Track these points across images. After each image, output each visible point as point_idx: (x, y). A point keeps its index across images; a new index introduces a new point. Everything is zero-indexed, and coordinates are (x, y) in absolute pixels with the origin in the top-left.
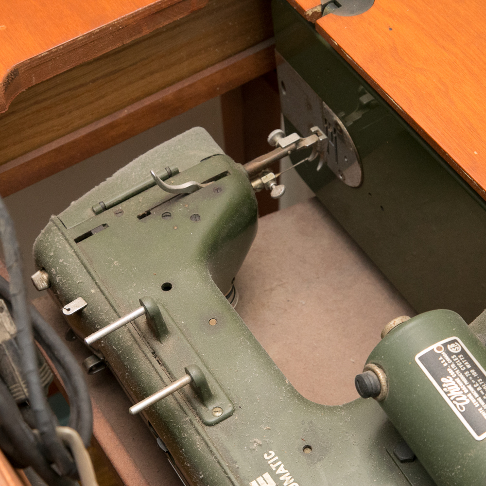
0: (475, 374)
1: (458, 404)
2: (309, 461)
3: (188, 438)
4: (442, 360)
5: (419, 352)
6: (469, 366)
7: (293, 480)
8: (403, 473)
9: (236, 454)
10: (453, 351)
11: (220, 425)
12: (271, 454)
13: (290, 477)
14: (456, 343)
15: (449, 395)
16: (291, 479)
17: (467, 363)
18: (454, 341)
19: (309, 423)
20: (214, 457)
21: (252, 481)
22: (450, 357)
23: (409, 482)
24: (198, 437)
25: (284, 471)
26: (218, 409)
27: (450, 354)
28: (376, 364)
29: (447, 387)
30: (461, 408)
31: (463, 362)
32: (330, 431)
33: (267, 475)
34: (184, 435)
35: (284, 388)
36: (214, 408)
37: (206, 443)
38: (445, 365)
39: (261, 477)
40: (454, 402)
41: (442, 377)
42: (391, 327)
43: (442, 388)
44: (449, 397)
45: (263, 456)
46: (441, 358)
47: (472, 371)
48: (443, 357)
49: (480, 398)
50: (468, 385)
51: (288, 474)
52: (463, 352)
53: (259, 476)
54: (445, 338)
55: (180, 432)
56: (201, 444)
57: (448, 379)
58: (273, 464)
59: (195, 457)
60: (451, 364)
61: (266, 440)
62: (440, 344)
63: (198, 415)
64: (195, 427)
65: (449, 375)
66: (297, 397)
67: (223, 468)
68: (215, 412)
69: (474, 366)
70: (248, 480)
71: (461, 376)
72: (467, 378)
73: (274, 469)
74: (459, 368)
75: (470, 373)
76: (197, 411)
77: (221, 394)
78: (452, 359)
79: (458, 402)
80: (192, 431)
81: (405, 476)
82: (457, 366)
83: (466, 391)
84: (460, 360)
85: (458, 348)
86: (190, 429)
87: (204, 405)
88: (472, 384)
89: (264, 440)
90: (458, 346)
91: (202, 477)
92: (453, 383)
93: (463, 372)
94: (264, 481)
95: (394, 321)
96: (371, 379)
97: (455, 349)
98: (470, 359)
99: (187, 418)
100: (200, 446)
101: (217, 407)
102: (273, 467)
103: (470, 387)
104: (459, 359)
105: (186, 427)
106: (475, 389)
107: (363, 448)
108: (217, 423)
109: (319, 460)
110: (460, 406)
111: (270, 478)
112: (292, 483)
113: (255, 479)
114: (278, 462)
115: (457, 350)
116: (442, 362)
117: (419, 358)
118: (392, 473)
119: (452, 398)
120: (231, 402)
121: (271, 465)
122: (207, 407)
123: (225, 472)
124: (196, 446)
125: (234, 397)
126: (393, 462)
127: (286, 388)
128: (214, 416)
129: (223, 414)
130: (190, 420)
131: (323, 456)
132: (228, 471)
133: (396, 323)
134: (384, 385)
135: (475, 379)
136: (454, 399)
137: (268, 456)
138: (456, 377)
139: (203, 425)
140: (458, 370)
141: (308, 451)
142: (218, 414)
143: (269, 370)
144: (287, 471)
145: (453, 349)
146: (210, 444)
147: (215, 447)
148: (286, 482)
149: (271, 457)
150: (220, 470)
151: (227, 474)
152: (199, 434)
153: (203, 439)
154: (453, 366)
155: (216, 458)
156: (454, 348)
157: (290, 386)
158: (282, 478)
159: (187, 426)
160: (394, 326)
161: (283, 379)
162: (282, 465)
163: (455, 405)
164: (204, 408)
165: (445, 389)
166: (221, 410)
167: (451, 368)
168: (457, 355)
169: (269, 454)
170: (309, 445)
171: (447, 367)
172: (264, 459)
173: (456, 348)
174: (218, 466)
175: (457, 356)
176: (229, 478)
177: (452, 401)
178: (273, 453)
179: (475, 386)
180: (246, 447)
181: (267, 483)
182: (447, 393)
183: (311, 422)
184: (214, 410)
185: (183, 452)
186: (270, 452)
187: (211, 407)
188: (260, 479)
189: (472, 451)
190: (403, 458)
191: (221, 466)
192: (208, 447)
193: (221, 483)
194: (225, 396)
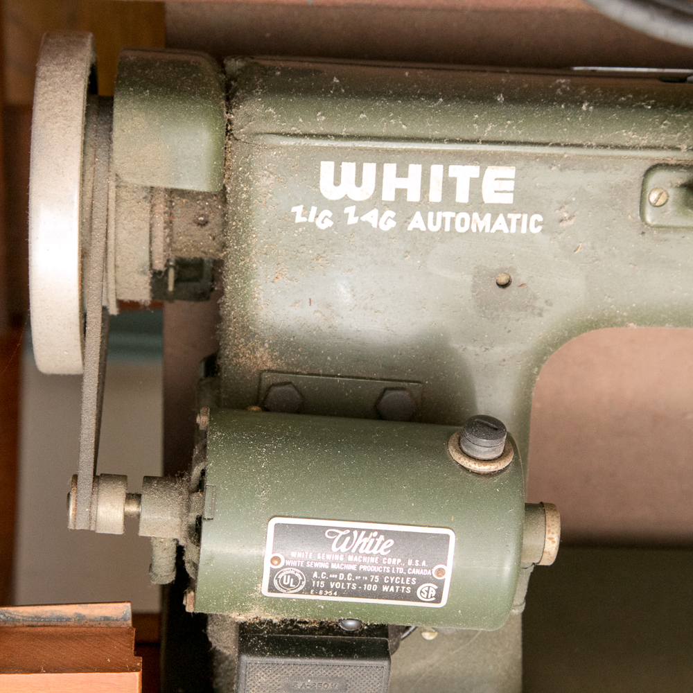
0: (368, 587)
1: (341, 533)
2: (484, 272)
3: (657, 126)
4: (420, 563)
5: (458, 543)
6: (385, 588)
7: (474, 230)
8: (371, 379)
9: (576, 178)
10: (423, 587)
11: (638, 185)
12: (536, 227)
13: (481, 230)
14: (434, 599)
15: (363, 533)
16: (477, 228)
17: (392, 589)
18: (438, 599)
19: (541, 310)
20: (594, 144)
21: (516, 175)
22: (416, 576)
23: (353, 377)
24: (644, 143)
25: (496, 227)
26: (661, 201)
27: (422, 580)
28: (501, 471)
29: (377, 539)
30: (332, 534)
31: (398, 587)
32: (507, 330)
33: (508, 199)
34: (665, 125)
35: (625, 314)
36: (668, 196)
37: (623, 148)
38: (410, 563)
39: (512, 189)
40: (348, 531)
41: (395, 544)
42: (549, 531)
43: (380, 532)
44: (360, 531)
45: (541, 213)
46: (424, 563)
47: (375, 588)
48: (424, 568)
49: (327, 567)
50: (358, 568)
51: (487, 230)
52: (413, 597)
53: (515, 187)
54: (450, 591)
55: (678, 121)
56: (631, 139)
57: (385, 550)
58: (518, 220)
59: (620, 117)
60: (406, 570)
61: (562, 235)
62: (447, 578)
63: (678, 167)
64: (663, 148)
65: (392, 555)
66: (597, 322)
67: (565, 146)
68: (661, 194)
69: (380, 595)
70: (521, 169)
71: (378, 569)
72: (369, 574)
73: (510, 216)
74: (390, 575)
75: (373, 583)
76: (685, 169)
77: (681, 221)
78: (412, 576)
79: (344, 537)
80: (661, 140)
81: (364, 378)
82: (395, 575)
83: (350, 558)
84: (403, 585)
85: (425, 596)
86: (667, 139)
87: (683, 186)
88: (354, 574)
89: (565, 232)
90: (427, 598)
91: (584, 107)
92: (375, 551)
93: (382, 575)
94: (502, 190)
95: (554, 542)
96: (483, 449)
97: (423, 590)
98: (396, 599)
99: (685, 147)
100: (628, 135)
101: (667, 201)
102: (514, 217)
103: (353, 567)
104: (407, 586)
105: (674, 136)
106: (346, 573)
107: (447, 355)
108: (644, 184)
109: (475, 286)
110: (338, 534)
111: (501, 202)
112: (470, 225)
113: (516, 179)
114: (517, 228)
115: (421, 592)
116: (417, 561)
117: (448, 536)
118: (383, 365)
119: (355, 533)
120: (658, 227)
121: (519, 216)
122: (676, 187)
123: (558, 145)
124: (634, 131)
125: (667, 236)
126: (397, 378)
127: (622, 316)
128: (656, 189)
129: (648, 203)
130: (679, 149)
131: (477, 295)
132: (556, 150)
133: (550, 542)
134: (459, 459)
135: (360, 583)
136: (351, 534)
137: (536, 221)
138: (380, 561)
139: (656, 162)
140: (388, 571)
141: (503, 280)
142: (653, 197)
143: (670, 313)
144: (493, 231)
145: (427, 589)
146: (617, 153)
147: (608, 157)
148: (479, 218)
149: (532, 224)
150: (567, 140)
151: (553, 145)
152: (646, 148)
153: (634, 148)
154: (401, 570)
155: (590, 147)
156: (428, 592)
157: (622, 324)
158: (488, 216)
159: (675, 138)
160: (548, 535)
161: (641, 321)
162: (506, 230)
163: (343, 529)
164: (680, 182)
165: (375, 534)
166: (658, 204)
167: (400, 566)
168: (414, 588)
169: (537, 224)
170: (508, 288)
171: (405, 561)
172: (536, 213)
173: (426, 593)
174: (575, 142)
175: (410, 585)
176: (545, 144)
177: (352, 530)
178: (536, 230)
179: (350, 575)
180: (574, 199)
181: (496, 192)
182: (369, 532)
183: (540, 315)
184: (664, 195)
185: (648, 104)
186: (540, 228)
187: (671, 192)
188: (510, 186)
189: (266, 499)
190: (386, 396)
191: (573, 145)
192: (616, 147)
193: (548, 127)
194: (675, 224)
